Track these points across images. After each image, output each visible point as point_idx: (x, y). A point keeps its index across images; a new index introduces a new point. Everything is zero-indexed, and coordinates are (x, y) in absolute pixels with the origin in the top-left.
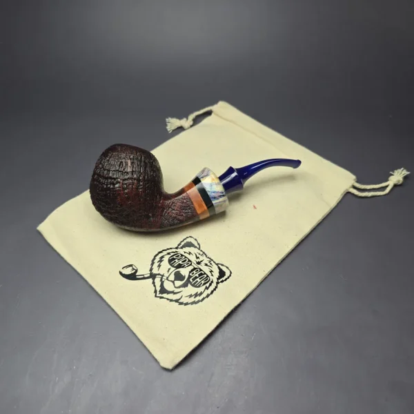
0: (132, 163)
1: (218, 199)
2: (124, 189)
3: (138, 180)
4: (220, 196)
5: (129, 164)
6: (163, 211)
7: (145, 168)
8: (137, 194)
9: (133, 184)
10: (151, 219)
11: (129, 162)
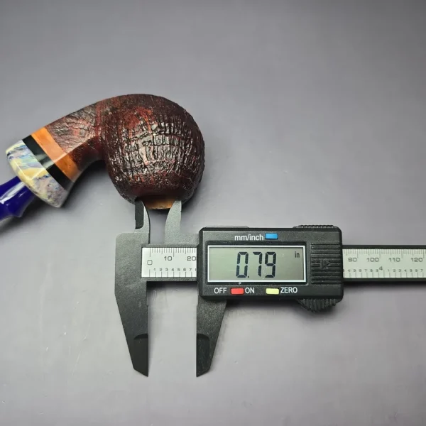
0: (141, 161)
1: (17, 149)
2: (145, 124)
3: (129, 141)
4: (13, 152)
5: (144, 157)
6: (96, 122)
7: (124, 161)
8: (126, 124)
9: (134, 134)
10: (108, 109)
11: (146, 161)
